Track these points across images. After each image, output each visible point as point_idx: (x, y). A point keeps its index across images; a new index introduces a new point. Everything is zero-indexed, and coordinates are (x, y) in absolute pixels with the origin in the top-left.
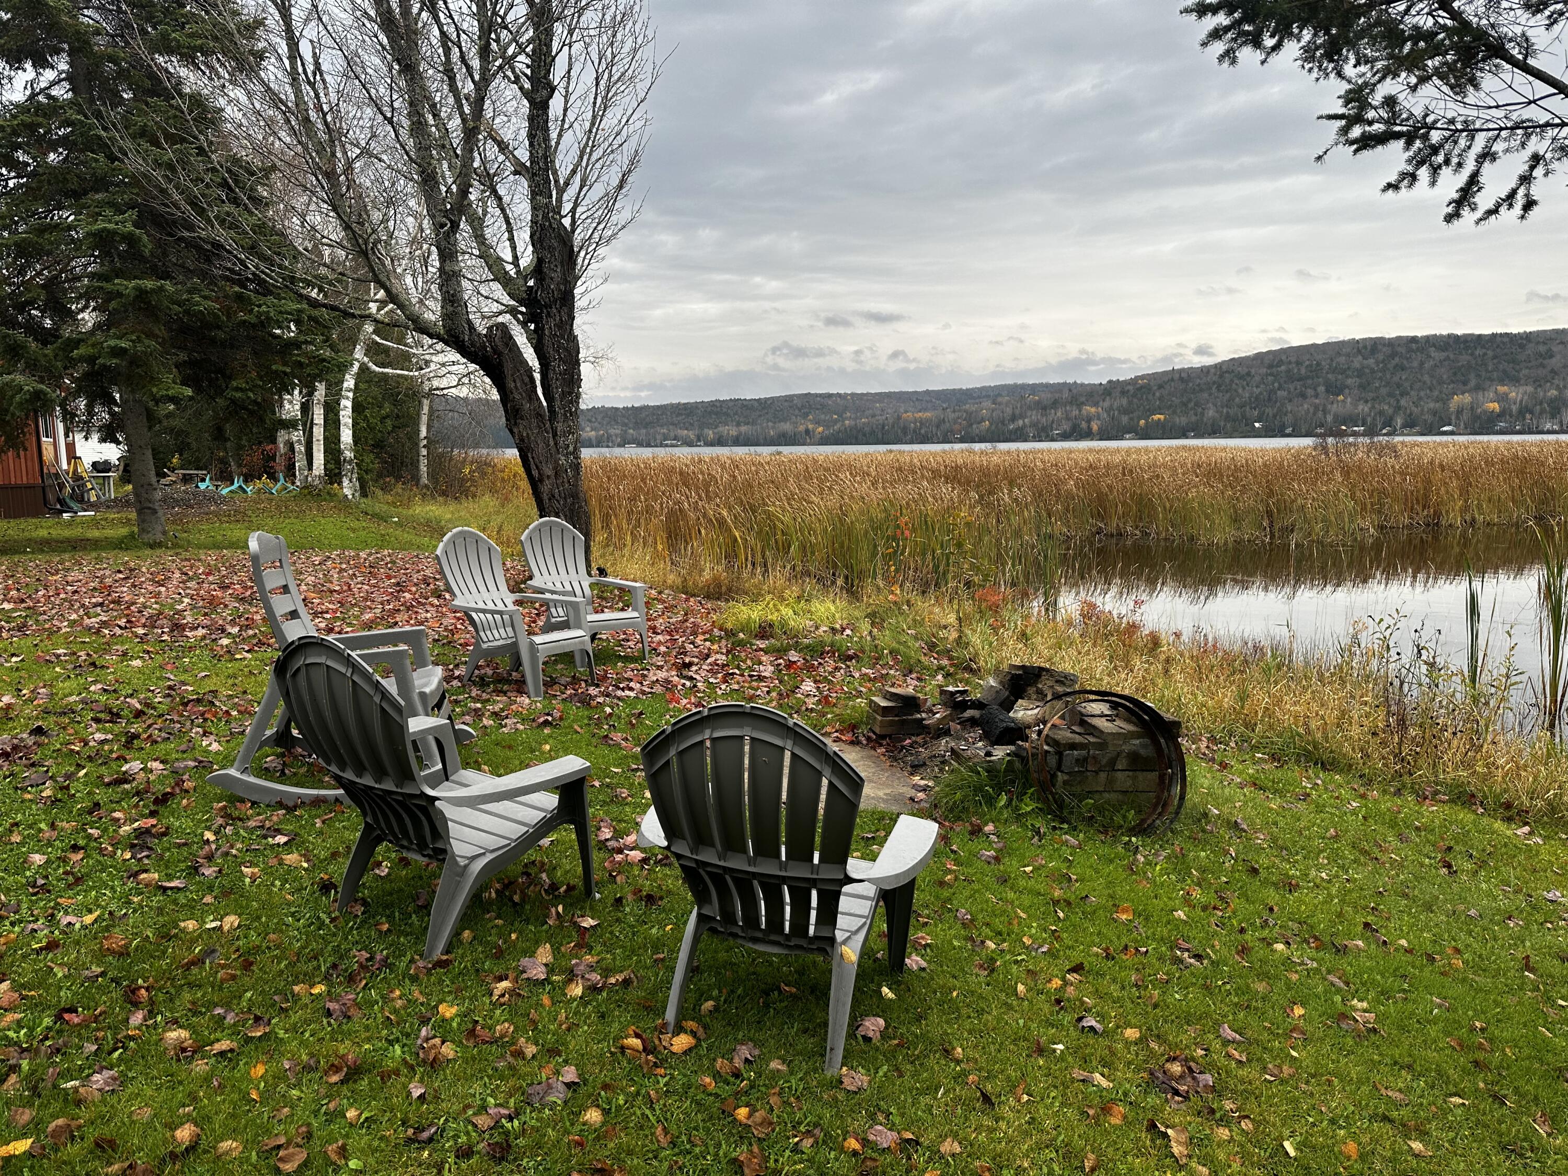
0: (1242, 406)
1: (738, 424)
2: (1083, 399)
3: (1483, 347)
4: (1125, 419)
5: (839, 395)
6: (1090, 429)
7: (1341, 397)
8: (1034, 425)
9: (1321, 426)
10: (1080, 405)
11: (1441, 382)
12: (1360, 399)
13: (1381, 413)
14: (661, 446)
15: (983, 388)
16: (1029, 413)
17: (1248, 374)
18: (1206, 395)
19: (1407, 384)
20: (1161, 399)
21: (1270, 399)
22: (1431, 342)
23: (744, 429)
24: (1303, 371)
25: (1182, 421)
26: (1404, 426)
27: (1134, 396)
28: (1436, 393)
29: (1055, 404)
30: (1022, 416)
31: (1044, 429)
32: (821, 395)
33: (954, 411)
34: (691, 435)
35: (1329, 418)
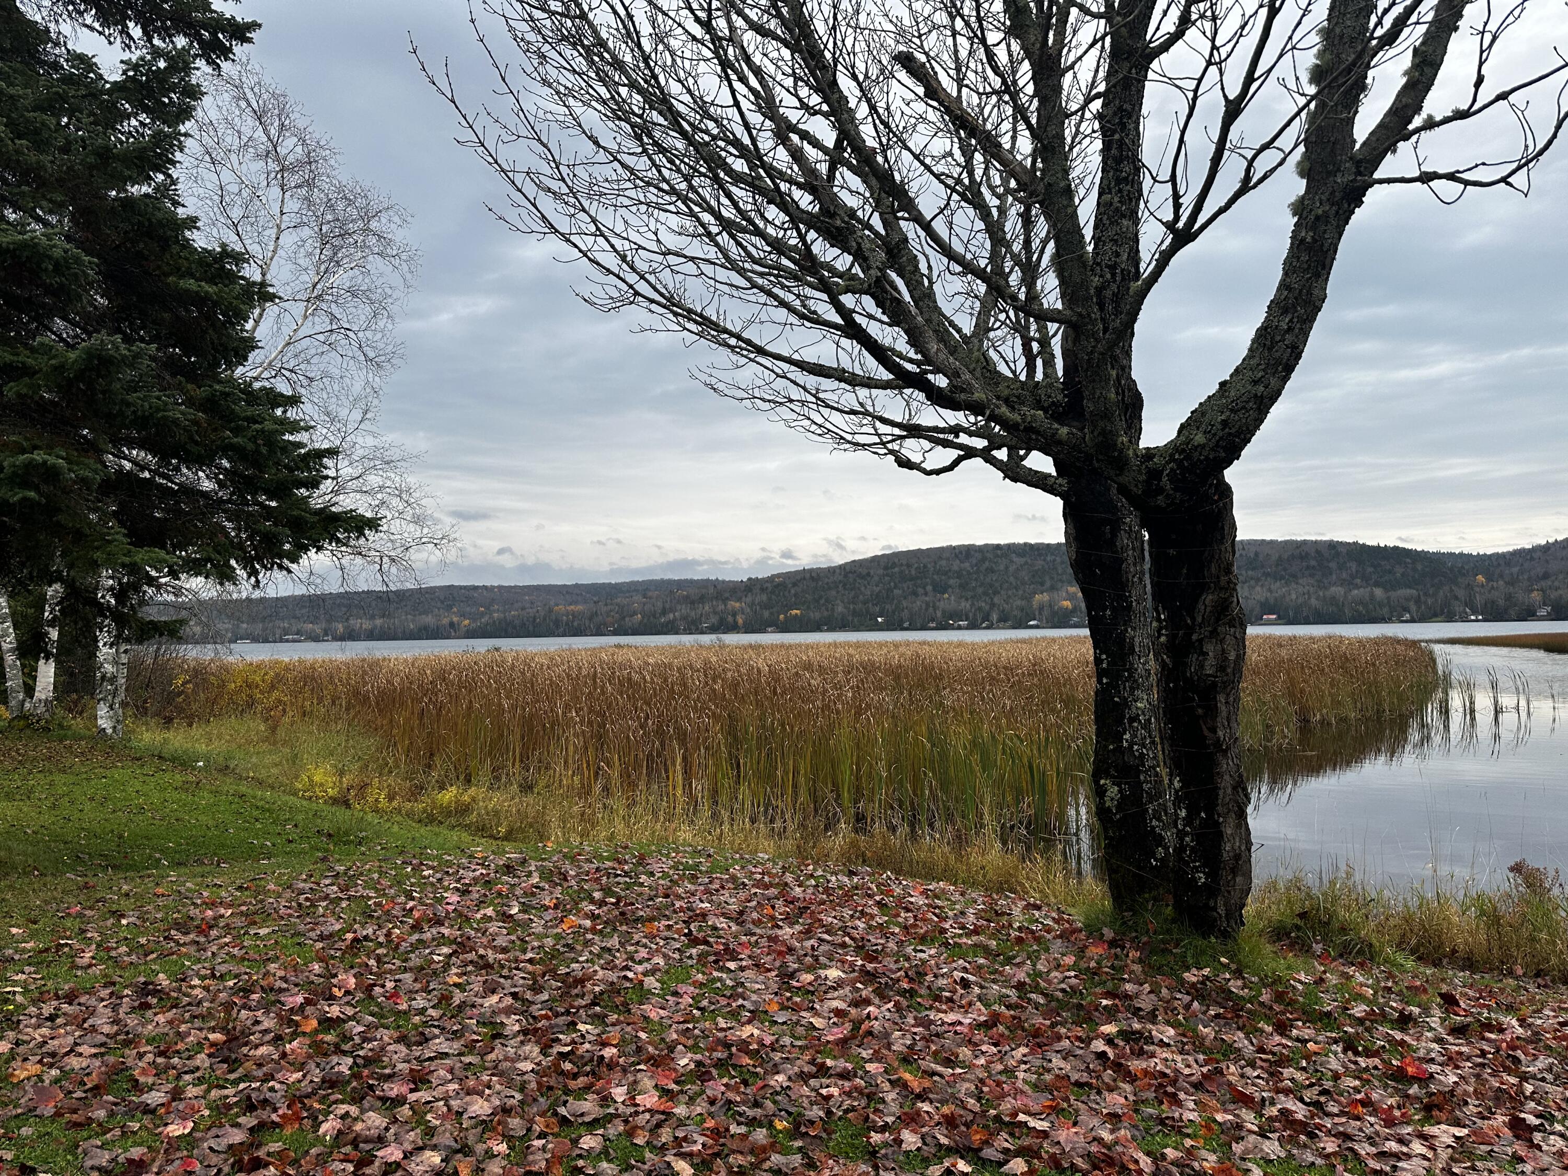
0: (865, 603)
1: (373, 617)
2: (727, 595)
3: (1052, 554)
4: (766, 614)
5: (485, 587)
6: (736, 622)
7: (946, 596)
8: (684, 618)
9: (933, 620)
10: (725, 601)
11: (1024, 583)
12: (961, 597)
13: (980, 609)
14: (281, 641)
15: (632, 583)
16: (679, 607)
17: (868, 574)
18: (834, 593)
19: (997, 585)
20: (795, 595)
21: (888, 597)
22: (1012, 549)
23: (378, 622)
24: (913, 572)
25: (815, 615)
26: (999, 621)
27: (772, 592)
28: (1021, 592)
29: (702, 599)
30: (672, 610)
31: (694, 622)
32: (465, 587)
33: (606, 605)
34: (318, 629)
35: (939, 614)
